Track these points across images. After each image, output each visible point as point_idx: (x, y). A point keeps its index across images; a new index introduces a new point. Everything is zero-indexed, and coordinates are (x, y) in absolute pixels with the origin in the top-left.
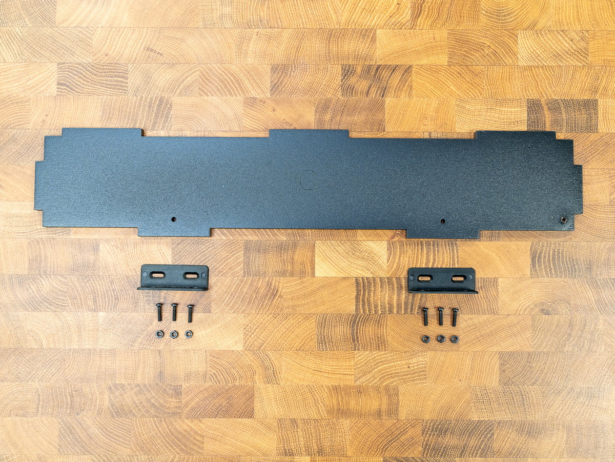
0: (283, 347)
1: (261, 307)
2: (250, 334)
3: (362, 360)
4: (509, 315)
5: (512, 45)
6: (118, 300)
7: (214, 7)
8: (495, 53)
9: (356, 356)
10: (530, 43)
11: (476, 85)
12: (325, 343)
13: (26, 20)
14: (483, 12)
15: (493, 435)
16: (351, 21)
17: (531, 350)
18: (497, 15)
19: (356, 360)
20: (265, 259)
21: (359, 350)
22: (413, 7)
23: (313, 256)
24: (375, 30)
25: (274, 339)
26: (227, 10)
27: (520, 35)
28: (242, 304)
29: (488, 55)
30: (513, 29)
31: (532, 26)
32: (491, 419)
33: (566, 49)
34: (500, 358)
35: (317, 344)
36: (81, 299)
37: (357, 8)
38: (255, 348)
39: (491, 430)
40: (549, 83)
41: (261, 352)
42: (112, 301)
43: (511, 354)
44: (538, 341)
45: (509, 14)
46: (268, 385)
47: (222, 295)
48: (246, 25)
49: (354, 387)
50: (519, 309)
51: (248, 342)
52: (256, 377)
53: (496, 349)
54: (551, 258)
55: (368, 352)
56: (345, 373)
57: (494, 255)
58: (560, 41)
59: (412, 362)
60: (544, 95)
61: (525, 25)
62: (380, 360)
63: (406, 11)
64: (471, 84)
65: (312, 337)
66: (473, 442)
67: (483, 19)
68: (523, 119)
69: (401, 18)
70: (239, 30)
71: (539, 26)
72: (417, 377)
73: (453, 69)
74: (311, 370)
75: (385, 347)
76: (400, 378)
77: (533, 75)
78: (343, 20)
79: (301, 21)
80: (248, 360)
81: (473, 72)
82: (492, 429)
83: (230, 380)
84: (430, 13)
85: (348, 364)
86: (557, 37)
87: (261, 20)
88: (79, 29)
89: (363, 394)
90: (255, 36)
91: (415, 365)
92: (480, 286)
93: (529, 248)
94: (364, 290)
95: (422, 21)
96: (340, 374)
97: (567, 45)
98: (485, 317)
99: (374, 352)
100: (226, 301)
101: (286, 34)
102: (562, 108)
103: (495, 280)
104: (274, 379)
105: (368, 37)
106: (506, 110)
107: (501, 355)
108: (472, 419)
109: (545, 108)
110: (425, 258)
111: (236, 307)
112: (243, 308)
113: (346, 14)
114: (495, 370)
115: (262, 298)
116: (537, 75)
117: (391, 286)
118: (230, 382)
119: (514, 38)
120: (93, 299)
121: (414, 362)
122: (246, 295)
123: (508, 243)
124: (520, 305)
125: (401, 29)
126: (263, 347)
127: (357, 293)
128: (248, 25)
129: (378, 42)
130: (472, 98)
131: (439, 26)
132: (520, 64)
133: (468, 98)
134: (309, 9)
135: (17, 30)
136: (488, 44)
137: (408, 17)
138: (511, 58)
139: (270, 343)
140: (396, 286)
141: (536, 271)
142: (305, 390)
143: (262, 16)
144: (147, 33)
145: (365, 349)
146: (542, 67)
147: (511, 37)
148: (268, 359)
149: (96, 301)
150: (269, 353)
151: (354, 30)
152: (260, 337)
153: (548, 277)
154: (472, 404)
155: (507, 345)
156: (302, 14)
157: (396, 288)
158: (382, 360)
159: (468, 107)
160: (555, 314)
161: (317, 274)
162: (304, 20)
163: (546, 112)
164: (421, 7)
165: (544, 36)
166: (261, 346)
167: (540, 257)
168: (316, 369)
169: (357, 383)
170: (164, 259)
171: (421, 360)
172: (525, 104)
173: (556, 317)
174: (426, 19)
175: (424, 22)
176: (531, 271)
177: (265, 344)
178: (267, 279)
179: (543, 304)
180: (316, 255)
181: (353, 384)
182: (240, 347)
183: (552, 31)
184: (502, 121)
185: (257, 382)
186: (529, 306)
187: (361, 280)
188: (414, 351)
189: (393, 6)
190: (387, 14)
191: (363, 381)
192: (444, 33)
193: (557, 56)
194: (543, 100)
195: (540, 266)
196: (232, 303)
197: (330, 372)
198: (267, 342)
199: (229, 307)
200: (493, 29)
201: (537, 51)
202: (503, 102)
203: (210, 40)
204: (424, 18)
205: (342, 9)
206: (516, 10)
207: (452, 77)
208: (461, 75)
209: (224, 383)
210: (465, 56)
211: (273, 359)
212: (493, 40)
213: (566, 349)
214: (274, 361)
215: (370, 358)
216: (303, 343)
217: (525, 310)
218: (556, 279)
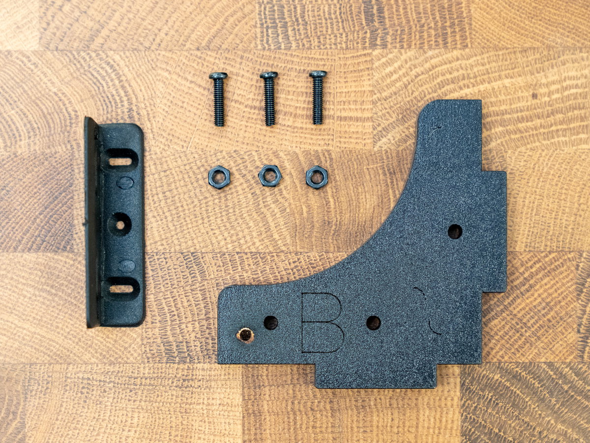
0: (158, 40)
3: (395, 77)
9: (377, 64)
12: (285, 26)
19: (377, 76)
21: (384, 46)
25: (131, 16)
35: (258, 30)
38: (76, 44)
41: (93, 55)
49: (372, 157)
51: (52, 25)
55: (411, 53)
56: (344, 114)
59: (544, 81)
62: (448, 76)
65: (246, 10)
72: (561, 123)
74: (241, 107)
75: (464, 38)
76: (511, 127)
80: (55, 80)
85: (352, 87)
91: (553, 88)
99: (430, 53)
121: (551, 79)
126: (99, 40)
139: (120, 29)
145: (403, 43)
148: (113, 75)
150: (117, 58)
152: (91, 12)
158: (455, 74)
166: (92, 39)
169: (379, 144)
171: (573, 73)
177: (105, 32)
181: (368, 147)
188: (549, 47)
198: (112, 24)
211: (130, 76)
214: (133, 83)
215: (419, 70)
216: (218, 26)
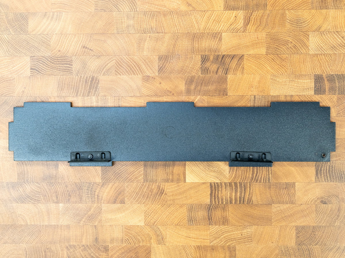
0: (167, 224)
1: (154, 200)
2: (148, 216)
3: (214, 231)
4: (302, 204)
5: (305, 41)
6: (70, 196)
7: (123, 21)
8: (295, 47)
9: (210, 228)
10: (317, 40)
11: (283, 67)
12: (192, 221)
13: (11, 30)
14: (288, 21)
16: (207, 28)
17: (315, 225)
18: (296, 23)
19: (210, 231)
20: (156, 172)
21: (212, 225)
22: (245, 19)
23: (185, 170)
24: (221, 33)
25: (162, 219)
26: (131, 22)
27: (311, 34)
28: (143, 199)
29: (290, 47)
30: (306, 31)
31: (318, 29)
33: (339, 43)
34: (296, 229)
35: (187, 222)
36: (49, 196)
37: (211, 20)
38: (151, 224)
40: (328, 65)
41: (155, 226)
42: (67, 197)
43: (303, 227)
44: (319, 220)
45: (304, 22)
46: (159, 245)
47: (131, 193)
48: (143, 32)
49: (209, 246)
50: (308, 201)
51: (147, 220)
52: (152, 241)
53: (294, 224)
54: (328, 171)
55: (217, 226)
56: (204, 238)
58: (335, 38)
59: (244, 232)
60: (325, 72)
61: (314, 29)
62: (225, 231)
63: (241, 21)
64: (280, 65)
65: (185, 218)
67: (288, 26)
68: (311, 87)
69: (237, 25)
70: (138, 35)
71: (323, 29)
72: (247, 240)
73: (269, 57)
74: (184, 237)
75: (228, 223)
76: (237, 241)
77: (318, 59)
78: (202, 27)
79: (176, 28)
80: (147, 231)
81: (281, 58)
83: (137, 243)
84: (255, 22)
85: (206, 233)
86: (334, 36)
87: (152, 28)
88: (42, 35)
89: (215, 250)
90: (148, 38)
91: (245, 233)
92: (284, 187)
93: (314, 165)
94: (215, 190)
95: (250, 27)
96: (201, 239)
97: (340, 41)
98: (287, 206)
99: (221, 226)
100: (134, 197)
101: (167, 37)
102: (336, 80)
103: (294, 184)
104: (163, 242)
105: (217, 37)
106: (301, 81)
107: (297, 228)
109: (326, 80)
110: (251, 171)
111: (140, 200)
112: (144, 201)
113: (203, 24)
114: (293, 236)
115: (154, 195)
116: (321, 60)
117: (231, 188)
118: (137, 244)
119: (307, 37)
120: (56, 196)
121: (245, 232)
122: (145, 193)
124: (308, 198)
125: (237, 32)
126: (156, 223)
127: (211, 192)
128: (144, 31)
129: (223, 40)
130: (281, 75)
131: (260, 30)
132: (310, 53)
133: (278, 74)
134: (181, 21)
135: (6, 36)
136: (291, 41)
137: (242, 25)
138: (305, 49)
139: (160, 221)
140: (234, 187)
141: (318, 178)
142: (181, 248)
143: (152, 25)
144: (83, 37)
145: (216, 224)
146: (324, 55)
147: (305, 36)
148: (159, 230)
149: (58, 197)
150: (159, 227)
151: (208, 34)
152: (154, 218)
153: (326, 182)
154: (279, 256)
155: (301, 222)
156: (176, 24)
157: (234, 189)
158: (226, 230)
159: (278, 80)
160: (330, 204)
161: (187, 181)
162: (178, 28)
163: (326, 82)
164: (250, 19)
165: (325, 35)
166: (154, 223)
167: (321, 170)
168: (187, 236)
169: (211, 244)
170: (96, 172)
171: (249, 231)
172: (313, 77)
173: (330, 205)
174: (252, 26)
175: (251, 28)
176: (315, 178)
177: (157, 222)
178: (158, 184)
179: (322, 198)
180: (186, 170)
181: (209, 245)
182: (142, 224)
183: (331, 32)
184: (299, 88)
185: (153, 243)
186: (314, 199)
187: (213, 184)
188: (245, 225)
189: (232, 18)
190: (229, 23)
191: (215, 243)
192: (264, 34)
193: (333, 48)
194: (324, 75)
195: (321, 175)
196: (137, 198)
197: (195, 238)
198: (158, 220)
199: (135, 200)
200: (294, 32)
201: (321, 45)
202: (300, 76)
203: (121, 41)
204: (251, 25)
205: (201, 20)
206: (309, 19)
207: (268, 61)
208: (274, 60)
209: (134, 244)
210: (277, 48)
211: (162, 230)
212: (294, 38)
213: (336, 225)
214: (163, 232)
215: (219, 230)
216: (179, 221)
217: (312, 201)
218: (330, 183)
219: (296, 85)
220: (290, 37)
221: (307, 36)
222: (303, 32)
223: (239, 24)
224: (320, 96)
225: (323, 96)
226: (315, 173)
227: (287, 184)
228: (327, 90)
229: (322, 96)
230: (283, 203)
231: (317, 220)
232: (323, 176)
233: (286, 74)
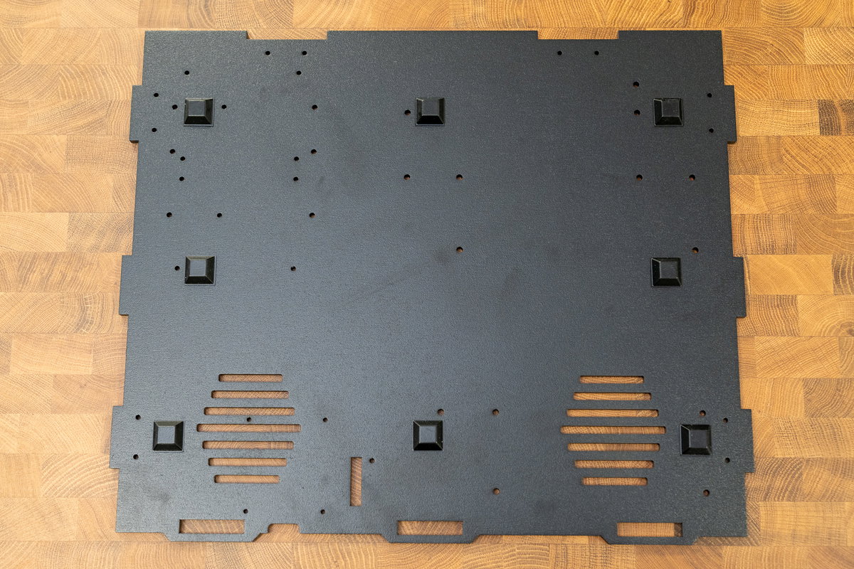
4: (811, 337)
5: (797, 42)
7: (466, 6)
8: (779, 52)
10: (817, 41)
11: (760, 86)
13: (260, 21)
14: (763, 9)
15: (801, 474)
16: (618, 19)
17: (840, 376)
18: (779, 12)
22: (686, 5)
26: (481, 9)
27: (806, 32)
29: (771, 53)
30: (797, 27)
31: (819, 23)
32: (799, 456)
34: (805, 385)
37: (624, 6)
39: (799, 469)
40: (842, 83)
43: (818, 381)
44: (847, 366)
45: (792, 11)
50: (824, 330)
53: (799, 375)
57: (790, 270)
60: (837, 95)
61: (813, 20)
63: (678, 9)
64: (754, 84)
66: (778, 483)
67: (764, 17)
68: (814, 121)
71: (827, 23)
73: (733, 69)
77: (823, 74)
78: (609, 18)
79: (562, 20)
81: (755, 72)
82: (801, 467)
84: (704, 11)
86: (848, 35)
87: (518, 20)
92: (776, 304)
93: (830, 262)
95: (696, 19)
98: (784, 339)
103: (794, 298)
106: (795, 111)
107: (806, 382)
108: (776, 457)
109: (839, 109)
113: (611, 12)
114: (800, 399)
116: (828, 75)
123: (805, 256)
124: (824, 326)
128: (504, 24)
130: (756, 100)
131: (714, 24)
132: (807, 63)
133: (752, 99)
134: (570, 8)
136: (771, 42)
137: (681, 14)
138: (798, 57)
141: (840, 287)
143: (519, 15)
146: (833, 66)
147: (796, 35)
154: (775, 439)
155: (812, 372)
156: (563, 13)
159: (751, 108)
162: (565, 19)
163: (840, 113)
164: (694, 5)
165: (833, 33)
167: (843, 273)
172: (815, 105)
174: (700, 17)
175: (698, 20)
176: (834, 287)
179: (850, 324)
183: (842, 28)
184: (791, 123)
186: (834, 326)
189: (663, 4)
190: (657, 12)
194: (835, 101)
195: (844, 282)
200: (776, 27)
201: (826, 49)
202: (791, 103)
204: (698, 16)
205: (607, 7)
206: (800, 7)
207: (731, 77)
208: (742, 75)
210: (746, 55)
212: (776, 38)
217: (830, 331)
219: (785, 117)
220: (769, 35)
221: (800, 35)
222: (793, 28)
223: (676, 13)
224: (830, 137)
225: (837, 138)
226: (832, 277)
227: (781, 298)
228: (843, 127)
229: (834, 137)
230: (776, 335)
231: (844, 368)
232: (848, 283)
233: (766, 99)
